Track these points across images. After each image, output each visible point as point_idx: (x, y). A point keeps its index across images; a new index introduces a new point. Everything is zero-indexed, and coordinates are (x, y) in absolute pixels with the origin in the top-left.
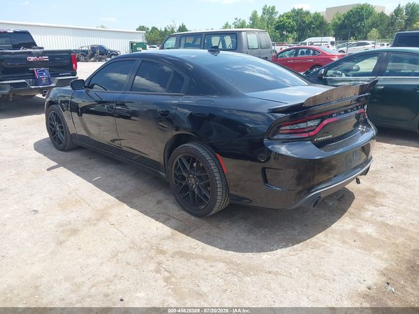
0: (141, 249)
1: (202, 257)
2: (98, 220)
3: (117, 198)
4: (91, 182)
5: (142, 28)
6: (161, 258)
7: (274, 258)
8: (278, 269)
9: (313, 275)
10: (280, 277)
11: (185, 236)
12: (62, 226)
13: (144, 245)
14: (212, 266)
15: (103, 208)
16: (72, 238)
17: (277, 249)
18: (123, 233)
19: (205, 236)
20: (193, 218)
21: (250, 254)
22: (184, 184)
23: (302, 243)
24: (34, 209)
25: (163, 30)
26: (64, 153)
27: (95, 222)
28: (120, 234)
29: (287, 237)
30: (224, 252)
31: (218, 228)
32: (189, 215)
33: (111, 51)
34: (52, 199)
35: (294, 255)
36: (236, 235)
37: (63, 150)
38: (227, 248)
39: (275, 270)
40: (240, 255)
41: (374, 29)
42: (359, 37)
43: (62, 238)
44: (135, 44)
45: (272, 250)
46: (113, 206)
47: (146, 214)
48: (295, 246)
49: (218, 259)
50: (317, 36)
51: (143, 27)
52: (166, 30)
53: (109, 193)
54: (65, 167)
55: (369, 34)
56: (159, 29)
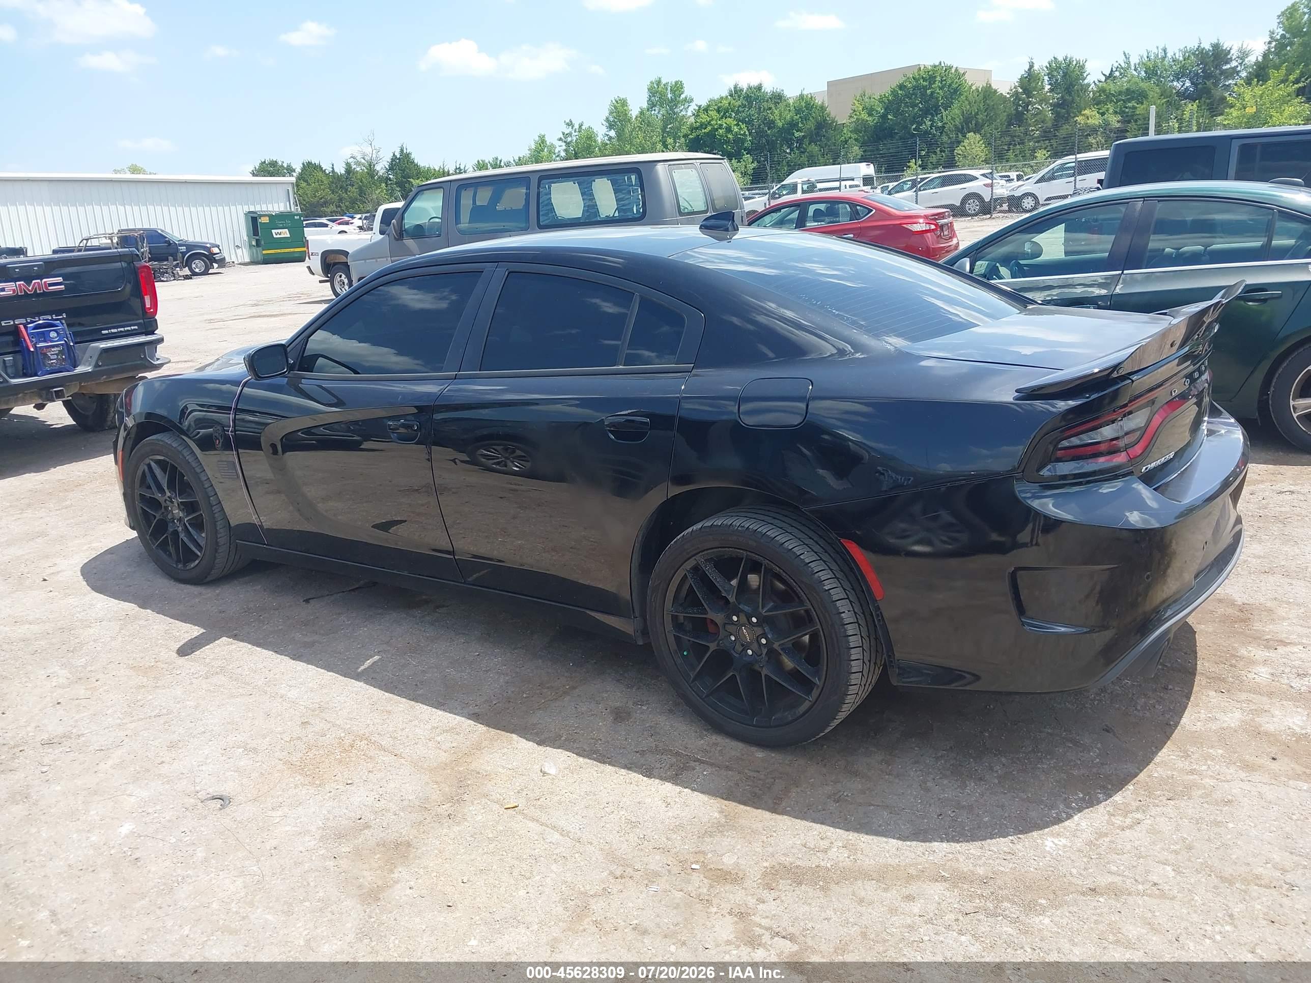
0: (651, 877)
1: (865, 875)
2: (457, 800)
3: (476, 717)
4: (357, 677)
5: (270, 169)
6: (736, 896)
7: (1079, 843)
8: (1110, 879)
9: (1223, 879)
10: (1131, 900)
11: (767, 815)
12: (340, 836)
13: (656, 861)
14: (910, 898)
15: (444, 757)
16: (401, 872)
17: (1069, 817)
18: (563, 833)
19: (832, 806)
20: (760, 754)
21: (1002, 844)
22: (713, 646)
23: (1130, 787)
24: (214, 790)
25: (340, 170)
26: (208, 593)
27: (446, 808)
28: (557, 836)
29: (1075, 772)
30: (917, 847)
31: (856, 774)
32: (740, 745)
33: (190, 247)
34: (255, 750)
35: (1130, 827)
36: (928, 790)
37: (200, 580)
38: (921, 834)
39: (1104, 880)
40: (972, 848)
41: (971, 135)
42: (934, 159)
43: (369, 878)
44: (265, 220)
45: (1058, 821)
46: (478, 747)
47: (603, 759)
48: (1118, 798)
49: (912, 871)
50: (812, 163)
51: (274, 164)
52: (349, 170)
53: (440, 705)
54: (235, 637)
55: (958, 151)
56: (327, 167)
